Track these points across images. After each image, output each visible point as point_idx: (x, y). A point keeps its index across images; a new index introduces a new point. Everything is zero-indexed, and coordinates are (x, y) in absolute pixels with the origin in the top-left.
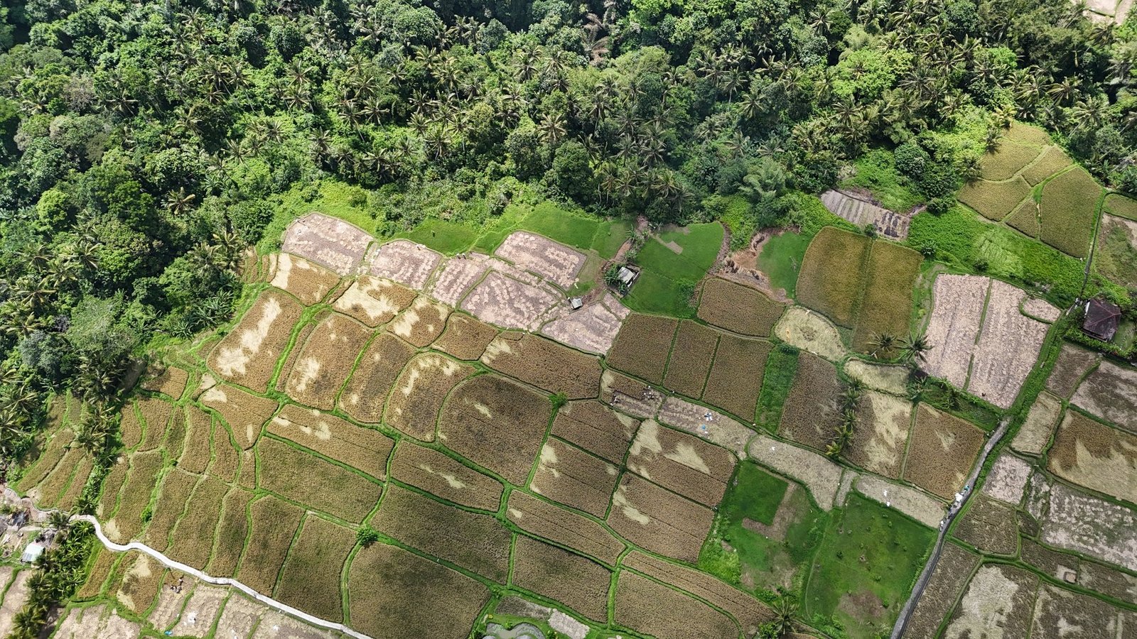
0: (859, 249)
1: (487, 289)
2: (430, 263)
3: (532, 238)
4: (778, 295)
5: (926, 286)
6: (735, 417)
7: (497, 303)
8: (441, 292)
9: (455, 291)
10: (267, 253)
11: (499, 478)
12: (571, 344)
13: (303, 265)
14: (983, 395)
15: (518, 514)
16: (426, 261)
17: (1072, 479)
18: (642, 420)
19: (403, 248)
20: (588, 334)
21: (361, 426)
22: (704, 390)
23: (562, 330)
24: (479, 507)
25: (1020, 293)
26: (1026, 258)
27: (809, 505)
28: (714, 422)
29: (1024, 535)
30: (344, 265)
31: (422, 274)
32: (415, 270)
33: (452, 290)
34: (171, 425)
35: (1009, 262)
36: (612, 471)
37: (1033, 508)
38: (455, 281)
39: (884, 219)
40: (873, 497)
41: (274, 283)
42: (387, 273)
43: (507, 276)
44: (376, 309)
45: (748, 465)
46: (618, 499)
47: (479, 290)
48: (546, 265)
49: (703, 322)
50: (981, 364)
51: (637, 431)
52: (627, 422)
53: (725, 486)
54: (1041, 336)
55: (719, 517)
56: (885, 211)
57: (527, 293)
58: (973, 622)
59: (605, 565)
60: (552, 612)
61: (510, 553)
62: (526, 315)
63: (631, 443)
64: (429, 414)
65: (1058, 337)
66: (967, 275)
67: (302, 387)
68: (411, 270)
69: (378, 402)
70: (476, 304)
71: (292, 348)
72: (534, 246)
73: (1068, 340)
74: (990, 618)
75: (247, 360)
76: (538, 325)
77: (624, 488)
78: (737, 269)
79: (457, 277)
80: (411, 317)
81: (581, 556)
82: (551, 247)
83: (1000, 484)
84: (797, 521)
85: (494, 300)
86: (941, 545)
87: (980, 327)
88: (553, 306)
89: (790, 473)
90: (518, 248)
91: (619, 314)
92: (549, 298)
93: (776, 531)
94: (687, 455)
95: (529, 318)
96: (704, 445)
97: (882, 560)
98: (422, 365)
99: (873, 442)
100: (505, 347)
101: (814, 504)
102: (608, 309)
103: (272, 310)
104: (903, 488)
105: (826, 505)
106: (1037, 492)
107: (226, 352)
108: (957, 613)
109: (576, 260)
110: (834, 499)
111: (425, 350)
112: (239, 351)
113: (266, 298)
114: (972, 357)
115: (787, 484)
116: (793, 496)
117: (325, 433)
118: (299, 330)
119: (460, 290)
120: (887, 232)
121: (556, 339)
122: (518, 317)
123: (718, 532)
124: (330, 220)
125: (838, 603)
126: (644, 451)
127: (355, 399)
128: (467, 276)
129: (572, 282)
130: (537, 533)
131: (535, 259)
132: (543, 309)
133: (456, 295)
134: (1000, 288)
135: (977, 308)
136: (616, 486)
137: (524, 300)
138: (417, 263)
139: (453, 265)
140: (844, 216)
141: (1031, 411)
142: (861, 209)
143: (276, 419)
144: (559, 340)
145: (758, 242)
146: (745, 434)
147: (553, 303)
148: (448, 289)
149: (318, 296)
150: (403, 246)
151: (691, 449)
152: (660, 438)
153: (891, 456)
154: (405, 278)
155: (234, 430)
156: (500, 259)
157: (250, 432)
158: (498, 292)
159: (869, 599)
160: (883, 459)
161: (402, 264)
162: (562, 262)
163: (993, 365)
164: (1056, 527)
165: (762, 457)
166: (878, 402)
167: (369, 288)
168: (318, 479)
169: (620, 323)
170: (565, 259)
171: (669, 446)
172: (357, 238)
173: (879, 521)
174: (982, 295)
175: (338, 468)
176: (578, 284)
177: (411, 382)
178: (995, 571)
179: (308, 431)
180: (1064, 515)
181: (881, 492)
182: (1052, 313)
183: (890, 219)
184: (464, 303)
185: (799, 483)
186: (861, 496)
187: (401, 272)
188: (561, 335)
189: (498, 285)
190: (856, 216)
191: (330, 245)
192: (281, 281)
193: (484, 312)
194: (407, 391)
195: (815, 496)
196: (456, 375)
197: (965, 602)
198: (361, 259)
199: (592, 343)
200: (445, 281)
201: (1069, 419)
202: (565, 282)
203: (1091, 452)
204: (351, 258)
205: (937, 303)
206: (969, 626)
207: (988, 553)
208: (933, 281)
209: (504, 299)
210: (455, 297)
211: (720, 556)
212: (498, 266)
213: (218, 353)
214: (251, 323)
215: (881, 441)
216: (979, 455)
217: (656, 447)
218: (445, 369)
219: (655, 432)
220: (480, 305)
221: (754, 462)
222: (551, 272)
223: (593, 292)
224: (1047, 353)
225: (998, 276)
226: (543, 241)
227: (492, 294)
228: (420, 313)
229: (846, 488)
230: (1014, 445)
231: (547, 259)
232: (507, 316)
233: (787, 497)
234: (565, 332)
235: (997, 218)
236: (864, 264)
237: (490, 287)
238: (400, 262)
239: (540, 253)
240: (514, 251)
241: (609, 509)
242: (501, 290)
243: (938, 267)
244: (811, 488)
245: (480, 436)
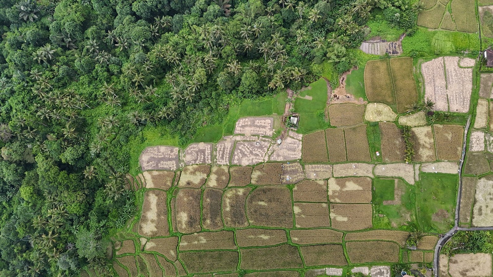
0: (385, 66)
1: (239, 151)
2: (209, 149)
3: (247, 120)
4: (361, 101)
5: (418, 72)
6: (364, 162)
7: (246, 155)
8: (221, 160)
9: (226, 158)
10: (137, 175)
11: (282, 229)
12: (285, 160)
13: (155, 173)
14: (457, 110)
15: (296, 239)
16: (207, 149)
18: (327, 180)
19: (194, 148)
20: (290, 152)
22: (347, 156)
23: (278, 156)
24: (279, 243)
25: (457, 58)
26: (455, 42)
27: (406, 185)
28: (356, 167)
29: (489, 161)
30: (172, 165)
31: (208, 155)
32: (204, 155)
33: (224, 158)
34: (138, 264)
35: (449, 46)
36: (324, 205)
37: (490, 149)
38: (224, 153)
39: (390, 47)
40: (429, 172)
41: (148, 187)
42: (193, 162)
43: (244, 141)
44: (196, 179)
45: (376, 179)
46: (332, 215)
47: (236, 153)
48: (258, 129)
49: (335, 127)
50: (452, 98)
51: (327, 185)
52: (322, 183)
53: (371, 192)
54: (471, 74)
55: (374, 205)
56: (389, 43)
57: (256, 145)
58: (481, 203)
59: (339, 244)
60: (326, 270)
61: (300, 255)
62: (260, 155)
63: (327, 191)
64: (242, 215)
65: (477, 72)
66: (433, 59)
67: (184, 226)
68: (202, 156)
69: (218, 218)
70: (238, 160)
71: (171, 212)
72: (249, 123)
73: (482, 72)
74: (487, 198)
75: (155, 225)
76: (267, 157)
77: (333, 210)
78: (339, 97)
79: (224, 151)
80: (213, 177)
81: (328, 244)
82: (256, 120)
83: (474, 145)
84: (403, 193)
85: (244, 155)
86: (461, 179)
87: (446, 81)
88: (270, 146)
89: (394, 176)
90: (243, 127)
91: (298, 138)
92: (266, 144)
93: (397, 201)
94: (351, 186)
95: (262, 156)
96: (356, 179)
97: (441, 195)
98: (229, 195)
99: (421, 149)
100: (259, 173)
101: (407, 184)
102: (293, 138)
103: (153, 199)
104: (439, 163)
105: (412, 182)
106: (489, 142)
107: (144, 225)
108: (475, 202)
109: (269, 121)
110: (415, 178)
111: (226, 189)
112: (149, 222)
113: (148, 195)
114: (447, 95)
115: (394, 181)
116: (398, 184)
117: (204, 241)
118: (170, 203)
119: (228, 156)
120: (393, 53)
121: (278, 160)
122: (257, 157)
123: (376, 211)
124: (156, 148)
125: (431, 219)
126: (334, 192)
127: (208, 221)
128: (227, 148)
129: (272, 132)
130: (308, 243)
131: (253, 128)
132: (266, 149)
133: (227, 159)
134: (448, 60)
135: (442, 73)
136: (329, 211)
137: (256, 149)
138: (203, 152)
139: (219, 146)
140: (373, 53)
141: (477, 109)
142: (379, 46)
143: (181, 244)
145: (342, 81)
146: (370, 167)
147: (269, 145)
148: (222, 158)
149: (169, 183)
150: (194, 147)
151: (352, 183)
152: (338, 184)
153: (430, 152)
154: (202, 161)
155: (166, 256)
156: (237, 135)
157: (172, 253)
158: (244, 150)
159: (442, 212)
160: (428, 154)
161: (198, 155)
162: (264, 125)
163: (456, 96)
165: (381, 174)
166: (417, 131)
167: (189, 171)
168: (211, 260)
169: (301, 142)
170: (265, 123)
171: (343, 185)
172: (172, 151)
173: (434, 180)
174: (442, 66)
175: (216, 252)
176: (275, 132)
177: (228, 205)
178: (483, 180)
179: (196, 242)
181: (431, 168)
182: (471, 62)
183: (392, 46)
184: (232, 161)
185: (400, 178)
186: (424, 173)
187: (199, 159)
188: (279, 158)
189: (242, 147)
190: (378, 51)
191: (162, 159)
192: (150, 185)
193: (243, 162)
194: (228, 209)
195: (407, 181)
196: (244, 194)
197: (477, 196)
198: (178, 159)
199: (293, 156)
200: (219, 155)
202: (270, 133)
204: (174, 161)
205: (426, 78)
206: (481, 205)
207: (479, 175)
208: (420, 68)
209: (248, 152)
210: (227, 160)
211: (380, 220)
212: (238, 138)
213: (141, 228)
214: (148, 209)
215: (424, 147)
216: (464, 137)
217: (338, 188)
218: (239, 193)
219: (335, 182)
221: (379, 177)
222: (261, 131)
223: (283, 132)
224: (476, 81)
225: (446, 55)
226: (252, 118)
227: (242, 152)
228: (216, 173)
229: (417, 172)
230: (475, 126)
231: (257, 126)
232: (253, 159)
233: (396, 185)
234: (280, 156)
235: (437, 27)
236: (390, 72)
237: (239, 149)
238: (196, 154)
239: (253, 125)
240: (242, 129)
241: (331, 222)
242: (245, 149)
243: (420, 60)
244: (404, 178)
245: (267, 216)
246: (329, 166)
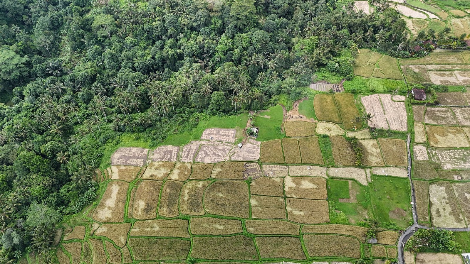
0: (331, 98)
1: (203, 152)
2: (176, 150)
3: (213, 130)
4: (312, 120)
5: (359, 102)
6: (317, 165)
7: (209, 155)
8: (185, 158)
9: (190, 157)
10: (106, 169)
11: (238, 218)
12: (244, 160)
13: (123, 168)
14: (397, 129)
15: (252, 229)
16: (174, 150)
17: (440, 146)
18: (284, 178)
19: (162, 149)
20: (249, 154)
21: (171, 219)
22: (301, 160)
23: (239, 156)
24: (234, 233)
25: (389, 95)
26: (385, 84)
27: (359, 186)
28: (310, 169)
29: (436, 169)
30: (140, 162)
31: (174, 155)
32: (171, 155)
33: (189, 157)
34: (84, 250)
35: (381, 87)
36: (281, 200)
37: (434, 159)
38: (189, 153)
39: (334, 87)
40: (380, 174)
41: (113, 178)
42: (160, 160)
43: (209, 145)
44: (160, 174)
45: (330, 180)
46: (289, 209)
47: (200, 153)
48: (222, 137)
49: (289, 137)
50: (390, 120)
51: (284, 182)
52: (279, 180)
53: (326, 190)
54: (404, 106)
55: (329, 202)
56: (333, 85)
57: (219, 148)
58: (438, 205)
59: (296, 236)
61: (255, 247)
62: (222, 156)
63: (284, 187)
64: (199, 204)
65: (409, 104)
66: (370, 95)
67: (140, 213)
68: (169, 155)
69: (175, 207)
70: (201, 158)
71: (130, 199)
72: (215, 132)
73: (413, 104)
74: (442, 202)
75: (111, 211)
76: (229, 158)
77: (289, 204)
78: (293, 116)
79: (189, 152)
80: (176, 172)
81: (284, 236)
82: (221, 130)
83: (419, 155)
84: (358, 193)
85: (207, 155)
86: (412, 182)
87: (383, 109)
88: (231, 150)
89: (347, 177)
90: (209, 134)
91: (257, 144)
92: (228, 147)
93: (353, 200)
94: (306, 184)
95: (224, 157)
96: (311, 178)
97: (395, 195)
98: (188, 187)
99: (370, 157)
100: (219, 170)
101: (361, 185)
102: (253, 144)
103: (115, 189)
104: (388, 168)
105: (365, 183)
106: (432, 154)
107: (100, 211)
108: (431, 204)
109: (233, 132)
110: (367, 181)
111: (187, 181)
112: (106, 209)
113: (111, 185)
114: (386, 119)
115: (348, 182)
116: (352, 185)
117: (156, 228)
118: (130, 192)
119: (192, 156)
120: (337, 91)
121: (238, 160)
122: (219, 157)
123: (332, 207)
124: (128, 149)
125: (389, 216)
126: (290, 188)
127: (165, 209)
128: (193, 150)
129: (235, 139)
130: (263, 234)
131: (217, 136)
132: (228, 152)
133: (191, 158)
134: (382, 96)
135: (379, 104)
136: (286, 205)
137: (219, 151)
138: (171, 152)
139: (185, 148)
140: (320, 90)
141: (415, 129)
142: (324, 86)
143: (132, 230)
144: (239, 160)
145: (296, 106)
146: (324, 170)
147: (231, 148)
148: (187, 157)
149: (134, 177)
151: (307, 182)
152: (294, 181)
153: (378, 159)
154: (168, 159)
155: (115, 241)
156: (203, 140)
157: (122, 239)
158: (208, 151)
159: (399, 211)
160: (376, 161)
161: (165, 154)
162: (228, 134)
163: (394, 119)
164: (445, 163)
165: (334, 175)
166: (364, 143)
167: (154, 167)
168: (161, 247)
169: (260, 147)
170: (228, 133)
171: (298, 183)
172: (142, 152)
173: (387, 183)
174: (378, 99)
175: (168, 240)
176: (237, 139)
177: (186, 195)
178: (434, 186)
179: (149, 229)
180: (445, 159)
181: (382, 172)
182: (403, 98)
183: (336, 87)
184: (196, 159)
185: (352, 179)
186: (375, 176)
187: (165, 157)
188: (239, 158)
189: (207, 149)
190: (324, 89)
191: (131, 157)
192: (116, 176)
193: (205, 160)
194: (186, 199)
195: (360, 182)
196: (204, 186)
197: (431, 199)
198: (146, 158)
199: (252, 157)
200: (185, 154)
201: (427, 128)
202: (232, 140)
203: (441, 136)
204: (142, 159)
205: (365, 106)
206: (438, 207)
207: (429, 179)
208: (360, 101)
209: (211, 153)
210: (191, 159)
211: (337, 215)
212: (203, 143)
213: (97, 213)
214: (109, 196)
215: (372, 155)
216: (407, 148)
217: (294, 185)
218: (198, 186)
219: (291, 180)
221: (332, 178)
222: (225, 139)
223: (244, 140)
224: (408, 110)
225: (381, 93)
226: (218, 129)
227: (205, 152)
228: (179, 169)
229: (369, 175)
230: (416, 141)
231: (221, 135)
232: (215, 158)
233: (350, 186)
234: (240, 157)
235: (369, 76)
236: (335, 102)
237: (204, 151)
238: (163, 154)
239: (218, 133)
240: (208, 136)
241: (287, 214)
242: (209, 150)
243: (359, 95)
244: (357, 180)
245: (223, 205)
246: (285, 167)
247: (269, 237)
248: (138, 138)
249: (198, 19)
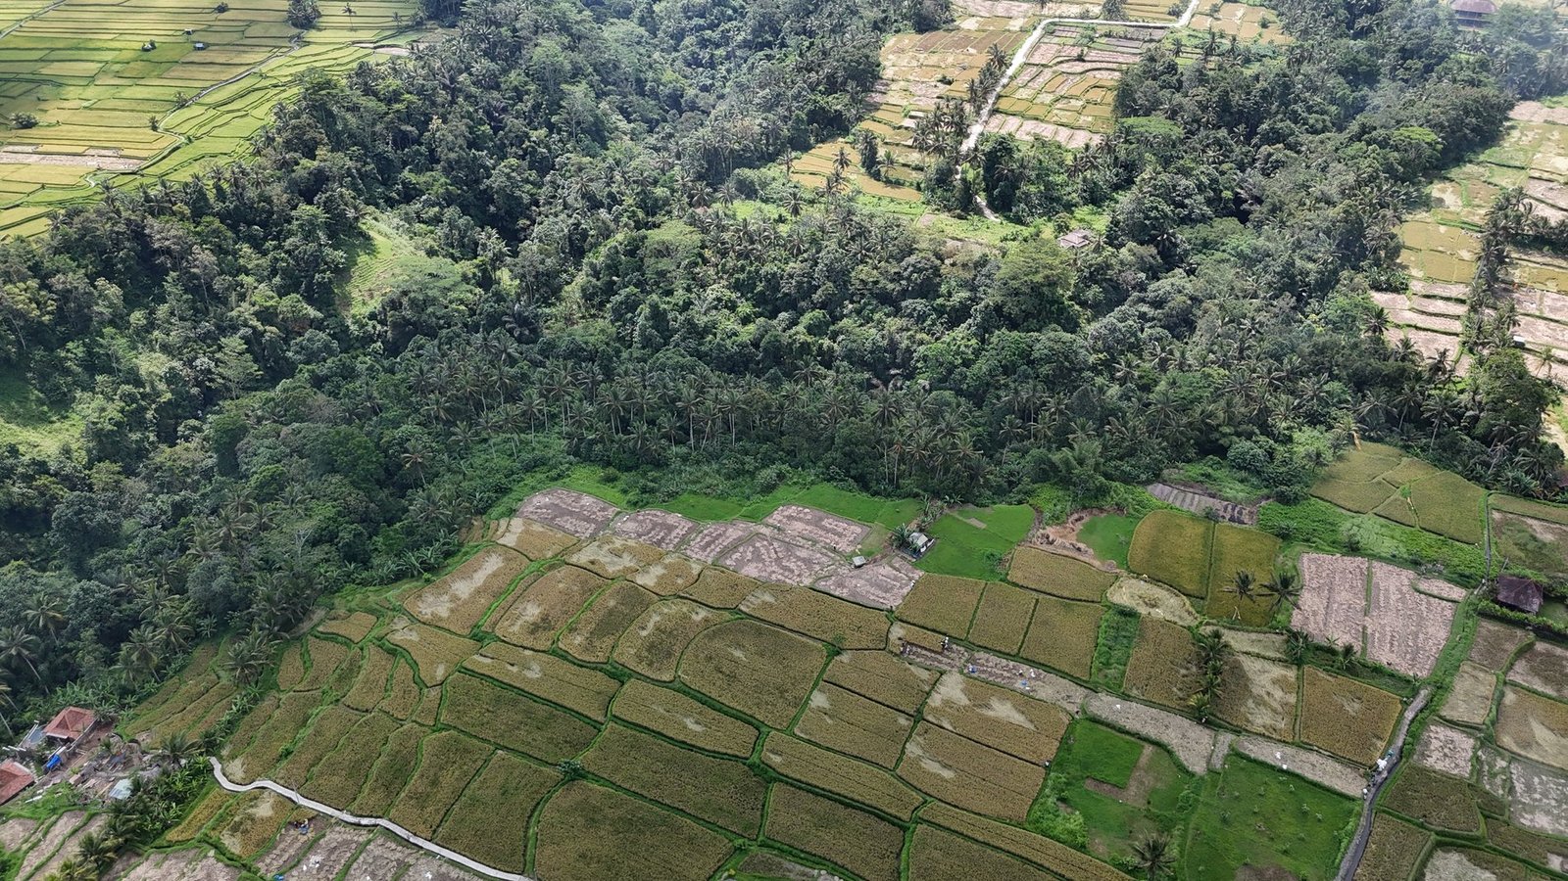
0: (1200, 529)
1: (751, 549)
2: (685, 528)
3: (807, 510)
4: (1111, 566)
5: (1290, 563)
6: (1064, 675)
7: (762, 561)
8: (696, 550)
9: (713, 550)
10: (498, 519)
11: (754, 721)
12: (851, 599)
13: (538, 528)
14: (1389, 664)
15: (776, 759)
16: (680, 527)
17: (1535, 757)
18: (942, 673)
19: (655, 516)
20: (872, 590)
21: (582, 666)
22: (1021, 647)
23: (841, 585)
24: (725, 751)
25: (1408, 573)
26: (1408, 542)
27: (1175, 769)
28: (1037, 679)
29: (1486, 813)
30: (585, 530)
31: (675, 537)
32: (667, 534)
33: (708, 550)
34: (344, 666)
35: (1387, 545)
36: (902, 720)
37: (1490, 784)
38: (713, 542)
39: (1225, 509)
40: (1262, 758)
41: (500, 541)
42: (633, 536)
43: (776, 539)
44: (615, 565)
45: (1087, 724)
46: (913, 749)
47: (741, 549)
48: (823, 533)
49: (1015, 585)
50: (1377, 635)
51: (935, 683)
52: (923, 674)
53: (1057, 744)
54: (1449, 613)
55: (1051, 775)
56: (1226, 503)
57: (798, 553)
59: (896, 821)
60: (820, 875)
61: (763, 806)
62: (796, 572)
63: (928, 694)
64: (669, 655)
65: (1471, 612)
66: (1338, 555)
67: (515, 628)
68: (662, 534)
69: (609, 641)
70: (737, 561)
71: (510, 594)
72: (809, 517)
73: (1484, 615)
75: (453, 605)
76: (811, 581)
77: (920, 739)
78: (1053, 541)
79: (716, 539)
80: (657, 571)
81: (861, 809)
82: (828, 518)
83: (1436, 755)
84: (1160, 786)
85: (757, 557)
86: (1369, 817)
87: (1367, 601)
88: (829, 566)
89: (1144, 732)
90: (790, 517)
91: (910, 575)
92: (824, 559)
93: (1133, 797)
94: (1002, 710)
95: (799, 575)
96: (1027, 702)
97: (1289, 829)
98: (666, 610)
99: (1250, 703)
100: (768, 598)
101: (1181, 768)
102: (898, 570)
104: (1302, 752)
105: (1198, 767)
106: (1492, 768)
107: (429, 598)
109: (859, 530)
110: (1209, 762)
111: (671, 597)
112: (446, 598)
113: (488, 554)
114: (1364, 628)
115: (1142, 746)
116: (1152, 760)
117: (534, 673)
118: (522, 579)
119: (718, 550)
120: (1232, 519)
121: (832, 592)
122: (786, 573)
123: (1053, 789)
124: (575, 494)
125: (1233, 876)
126: (948, 703)
128: (728, 538)
129: (853, 547)
130: (803, 779)
131: (809, 528)
132: (817, 568)
133: (713, 554)
134: (1380, 570)
135: (1359, 584)
136: (910, 736)
137: (795, 560)
138: (670, 528)
139: (712, 528)
140: (1177, 504)
141: (1456, 681)
142: (1196, 499)
143: (477, 657)
144: (837, 593)
145: (1076, 520)
146: (1078, 692)
147: (830, 563)
148: (704, 549)
149: (549, 554)
150: (654, 514)
151: (1009, 705)
152: (967, 691)
153: (1279, 719)
154: (654, 540)
155: (423, 668)
156: (767, 526)
157: (441, 670)
158: (763, 551)
159: (1279, 875)
160: (1269, 721)
162: (842, 531)
163: (1393, 636)
164: (1531, 809)
165: (1104, 714)
166: (1250, 666)
167: (611, 546)
168: (519, 717)
169: (913, 583)
170: (845, 529)
171: (979, 698)
172: (603, 509)
173: (1275, 788)
174: (1362, 574)
175: (545, 707)
176: (860, 549)
177: (651, 625)
178: (1454, 856)
179: (515, 669)
180: (1537, 796)
181: (1271, 753)
182: (1458, 593)
183: (1233, 509)
184: (722, 559)
185: (1157, 744)
186: (1244, 757)
187: (650, 535)
188: (839, 589)
189: (764, 546)
190: (1191, 505)
191: (571, 513)
192: (510, 540)
193: (746, 568)
194: (645, 633)
195: (1182, 758)
196: (706, 620)
198: (605, 524)
199: (877, 599)
200: (701, 541)
201: (1510, 697)
202: (845, 547)
203: (1552, 730)
204: (593, 525)
205: (1307, 578)
207: (1440, 828)
208: (1295, 560)
209: (770, 558)
210: (712, 556)
211: (1058, 816)
212: (765, 530)
213: (420, 597)
214: (467, 576)
215: (1260, 702)
216: (1398, 722)
217: (962, 700)
218: (694, 616)
219: (961, 685)
220: (741, 563)
221: (1095, 721)
222: (831, 539)
223: (878, 556)
224: (1460, 626)
225: (1381, 559)
226: (820, 513)
227: (756, 551)
228: (668, 567)
229: (1223, 750)
230: (1443, 713)
231: (824, 528)
232: (773, 572)
233: (1143, 760)
234: (845, 587)
235: (1362, 510)
236: (1208, 542)
237: (754, 547)
238: (650, 526)
239: (817, 523)
240: (785, 520)
241: (900, 759)
242: (768, 550)
243: (1298, 547)
244: (1176, 749)
245: (732, 677)
246: (962, 649)
247: (817, 794)
248: (610, 480)
249: (906, 274)
